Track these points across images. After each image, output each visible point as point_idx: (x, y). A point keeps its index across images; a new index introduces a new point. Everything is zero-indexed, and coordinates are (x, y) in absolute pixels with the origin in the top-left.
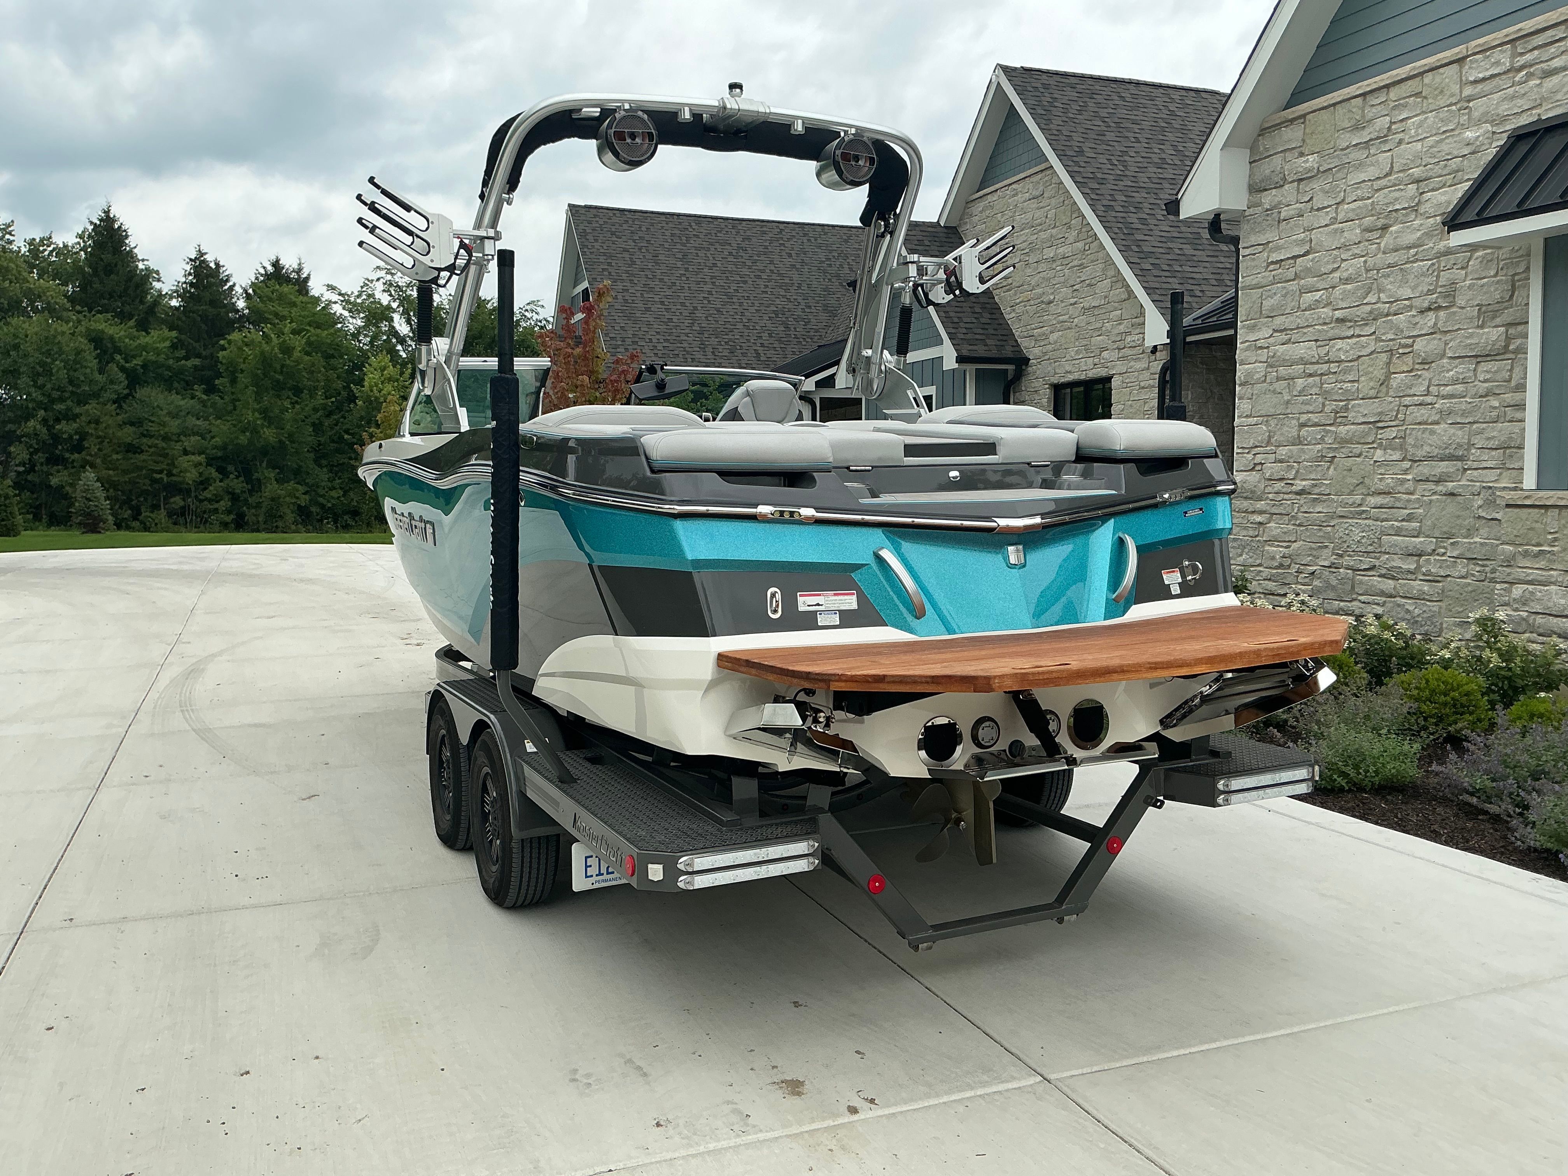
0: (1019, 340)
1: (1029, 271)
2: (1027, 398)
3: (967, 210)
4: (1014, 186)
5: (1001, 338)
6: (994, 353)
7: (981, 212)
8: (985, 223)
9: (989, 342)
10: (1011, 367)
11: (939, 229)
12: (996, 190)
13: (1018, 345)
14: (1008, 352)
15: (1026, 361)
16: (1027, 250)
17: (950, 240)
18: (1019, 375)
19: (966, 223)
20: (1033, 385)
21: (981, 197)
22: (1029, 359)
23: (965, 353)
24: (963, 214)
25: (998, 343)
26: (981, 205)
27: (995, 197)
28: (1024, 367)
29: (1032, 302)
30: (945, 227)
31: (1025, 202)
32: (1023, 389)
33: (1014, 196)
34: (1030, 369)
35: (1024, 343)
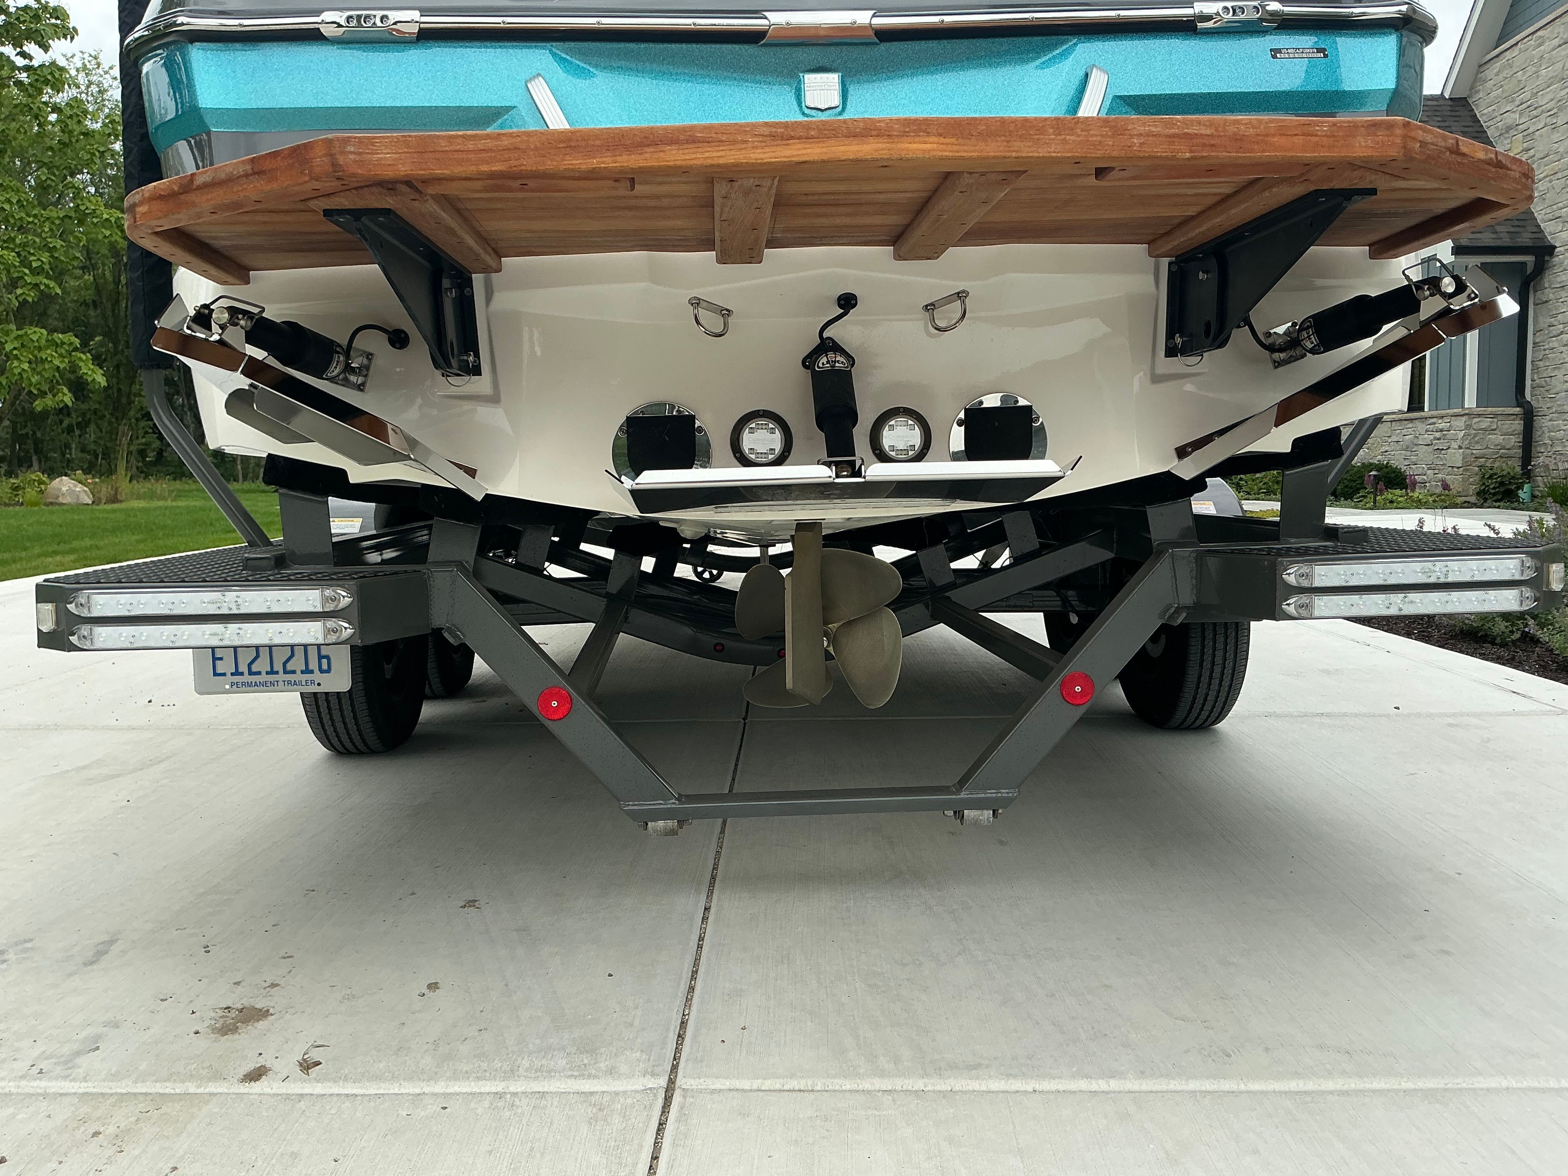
0: (1542, 225)
1: (1556, 136)
2: (1551, 296)
3: (1480, 76)
4: (1539, 33)
5: (1517, 223)
6: (1506, 241)
7: (1497, 74)
8: (1502, 86)
9: (1499, 229)
10: (1529, 259)
11: (1442, 102)
12: (1516, 44)
13: (1541, 231)
14: (1525, 239)
15: (1550, 250)
16: (1555, 111)
17: (1457, 114)
18: (1541, 268)
19: (1477, 92)
20: (1559, 279)
21: (1497, 56)
22: (1555, 247)
23: (1464, 242)
24: (1475, 81)
25: (1512, 230)
26: (1497, 65)
27: (1515, 51)
28: (1547, 258)
29: (1560, 175)
30: (1450, 99)
31: (1554, 49)
32: (1546, 285)
33: (1540, 45)
34: (1556, 259)
35: (1548, 228)
